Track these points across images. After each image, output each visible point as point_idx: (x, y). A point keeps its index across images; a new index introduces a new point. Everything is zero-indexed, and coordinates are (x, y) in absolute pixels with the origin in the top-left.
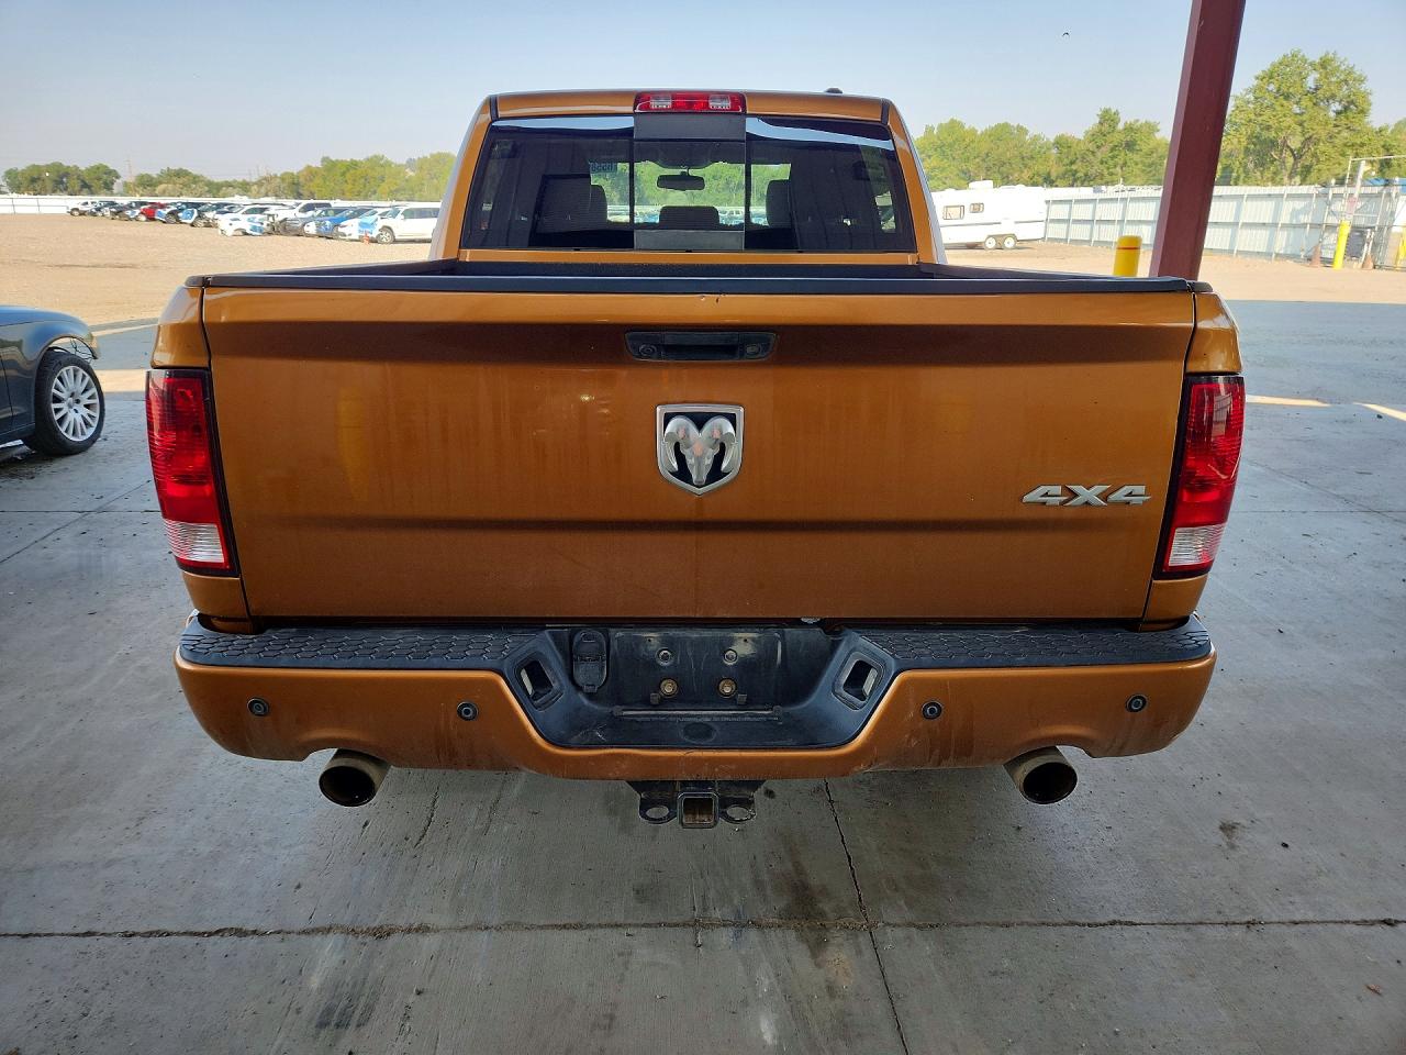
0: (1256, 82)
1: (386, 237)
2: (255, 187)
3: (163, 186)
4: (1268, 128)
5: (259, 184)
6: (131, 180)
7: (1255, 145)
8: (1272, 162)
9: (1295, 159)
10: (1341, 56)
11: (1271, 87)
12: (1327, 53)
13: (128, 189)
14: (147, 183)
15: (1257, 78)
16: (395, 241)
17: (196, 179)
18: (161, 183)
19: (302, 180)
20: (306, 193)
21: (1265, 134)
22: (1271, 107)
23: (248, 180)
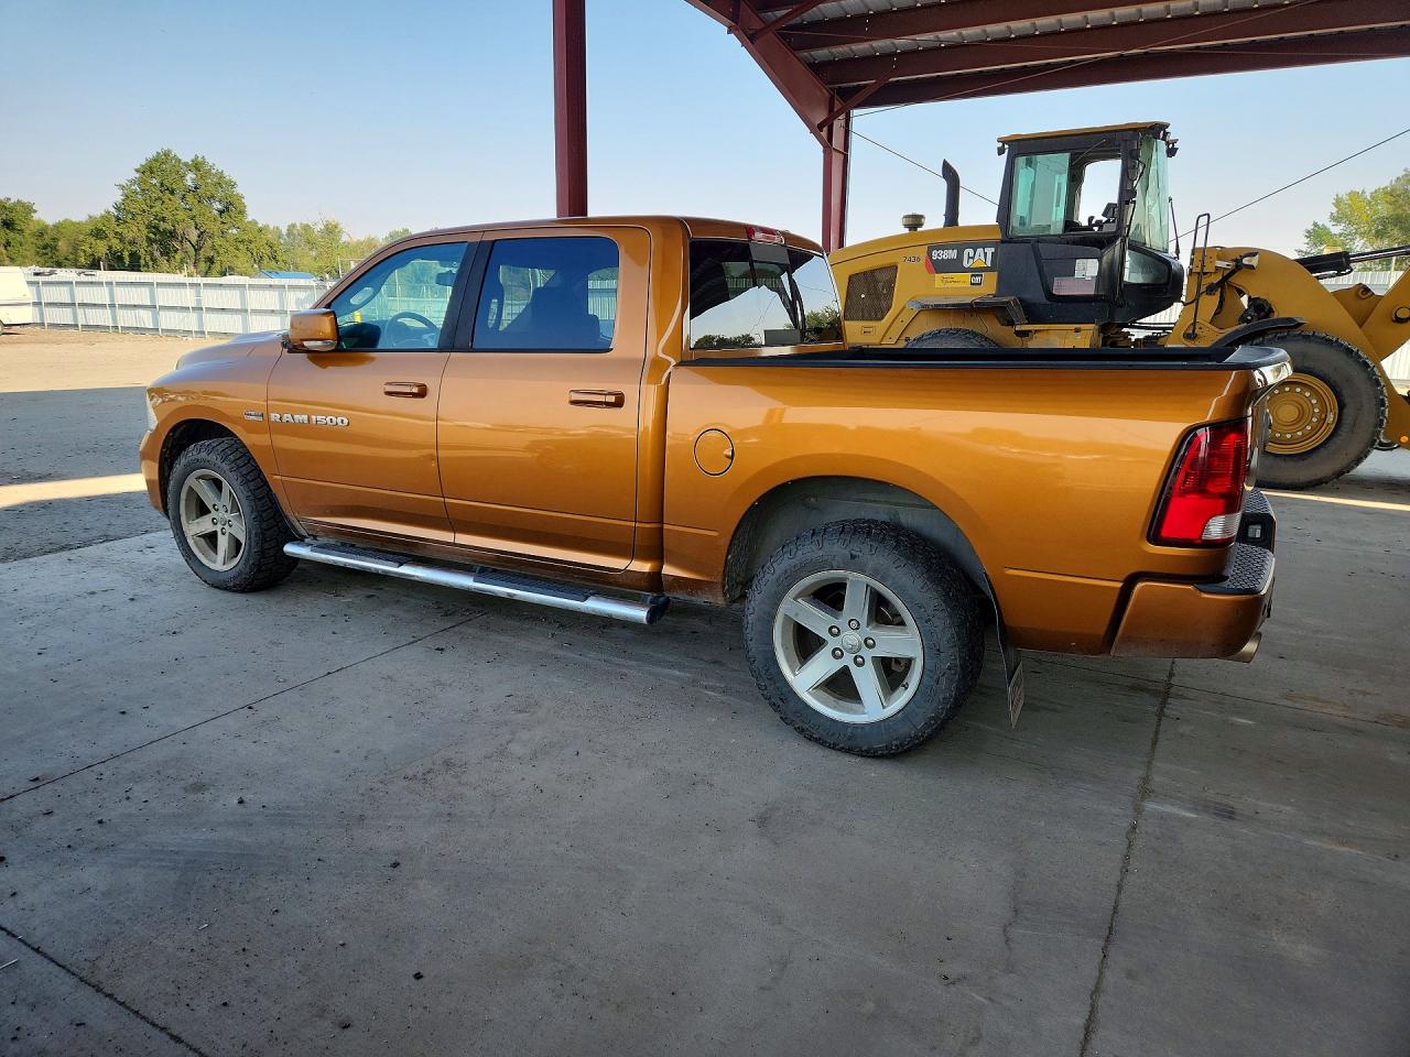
0: (138, 175)
4: (163, 219)
7: (155, 235)
8: (176, 252)
9: (196, 250)
10: (210, 160)
11: (154, 181)
12: (197, 157)
15: (137, 171)
21: (163, 226)
22: (159, 198)
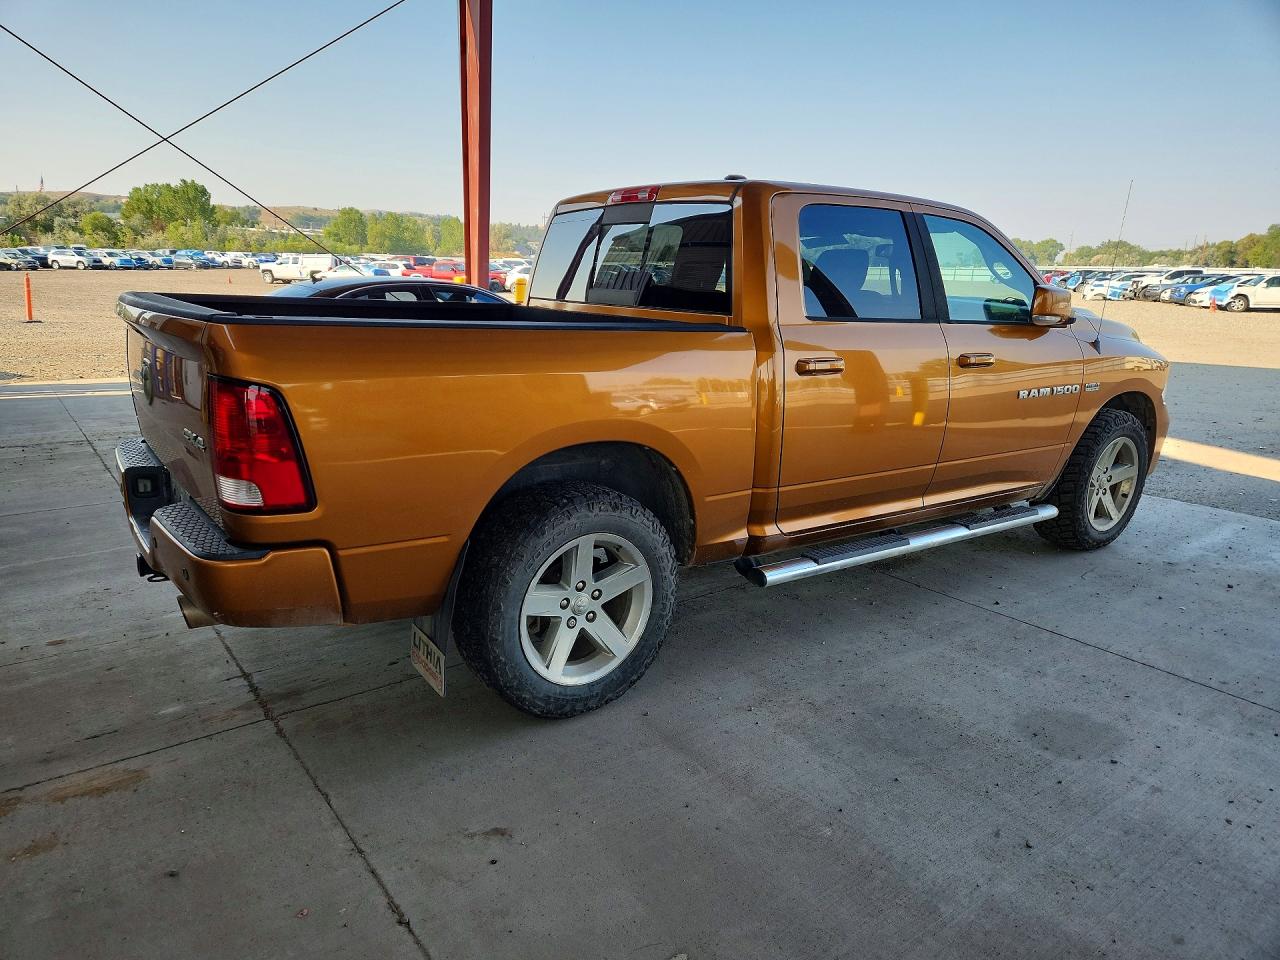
1: (1239, 304)
2: (1188, 256)
3: (1098, 257)
5: (1193, 253)
6: (1073, 251)
13: (1069, 259)
14: (1086, 254)
16: (1248, 310)
17: (1131, 249)
18: (1098, 254)
19: (1240, 248)
20: (1240, 261)
23: (1183, 249)
